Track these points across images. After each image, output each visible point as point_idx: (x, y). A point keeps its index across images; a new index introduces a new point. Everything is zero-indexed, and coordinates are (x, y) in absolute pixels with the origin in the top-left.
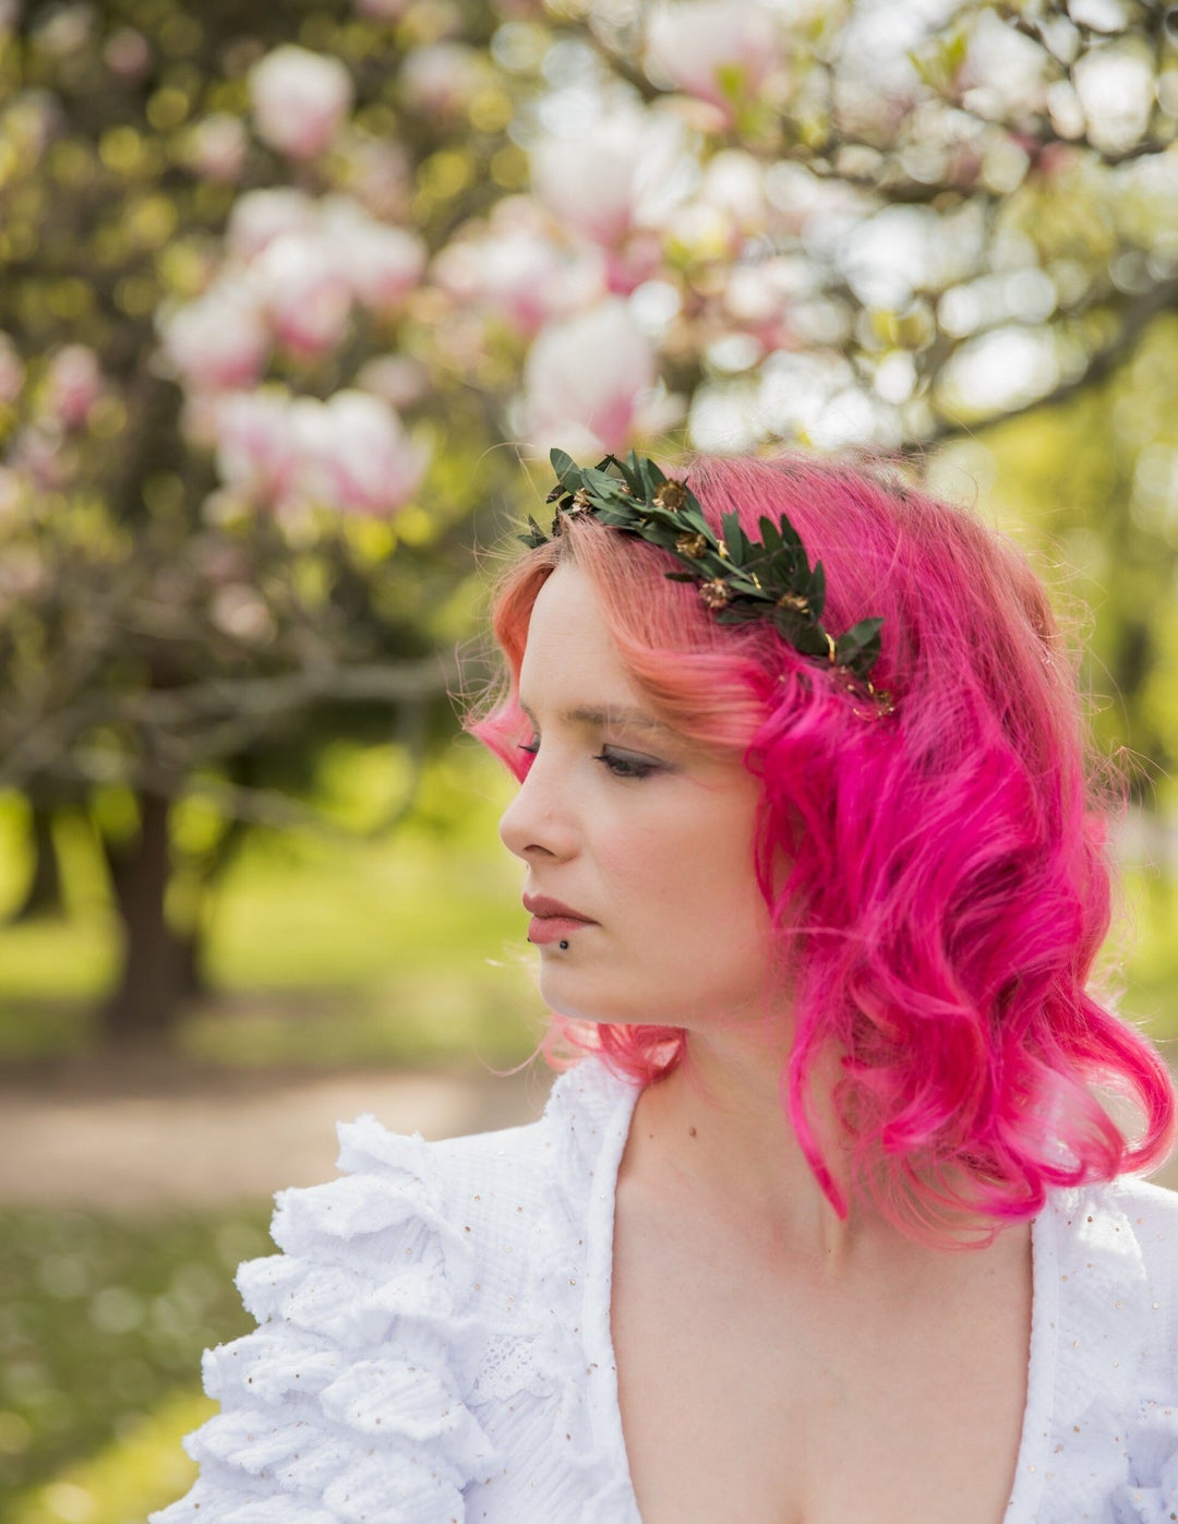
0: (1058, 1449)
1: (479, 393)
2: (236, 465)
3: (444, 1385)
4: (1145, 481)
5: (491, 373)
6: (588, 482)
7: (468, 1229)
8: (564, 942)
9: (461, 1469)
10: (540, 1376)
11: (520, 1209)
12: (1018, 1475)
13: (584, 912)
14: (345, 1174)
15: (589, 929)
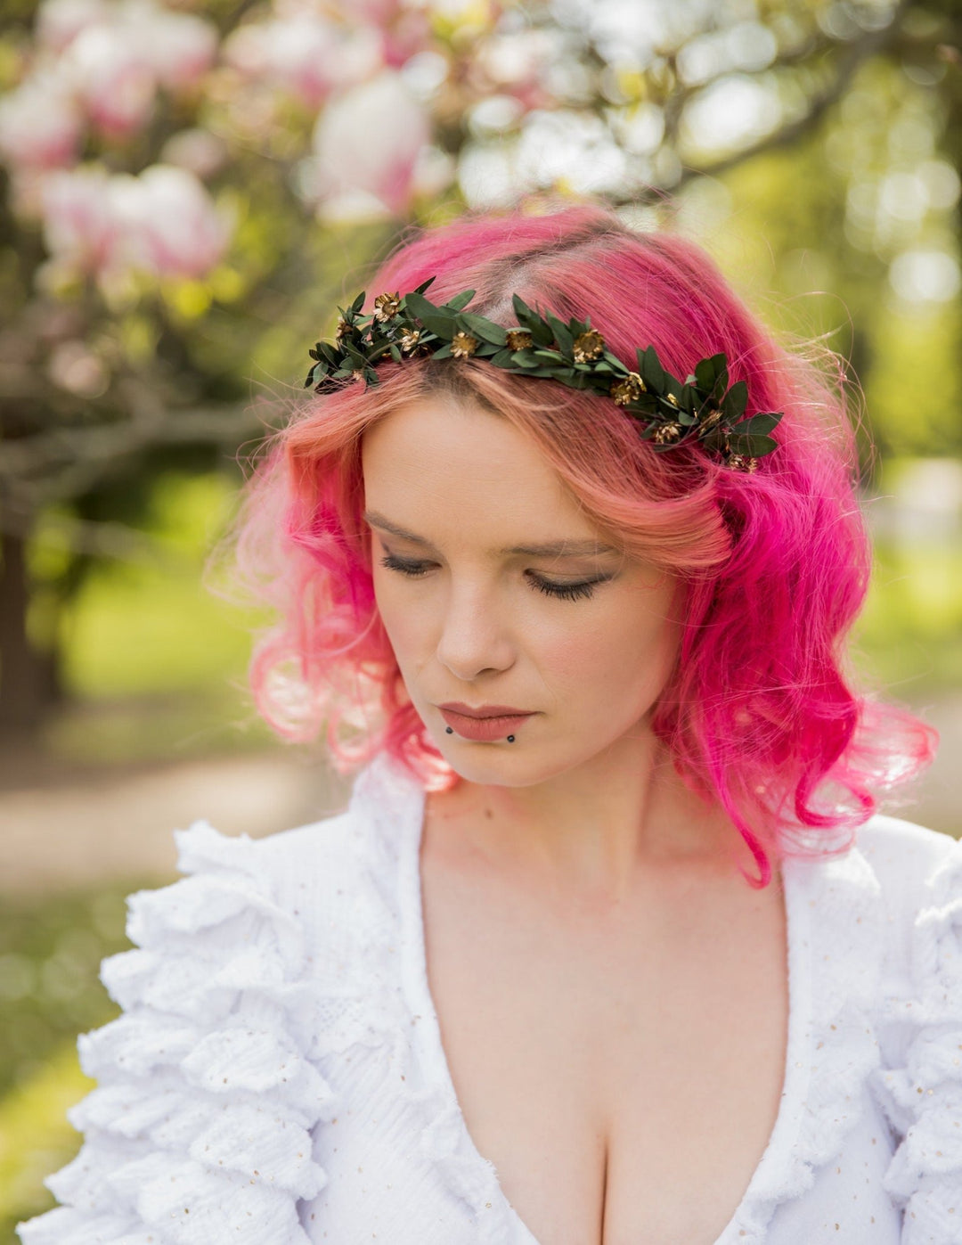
0: (820, 1046)
1: (274, 163)
2: (63, 238)
3: (281, 1043)
5: (286, 143)
6: (467, 327)
7: (296, 913)
8: (512, 736)
9: (305, 1112)
10: (371, 1030)
11: (340, 892)
12: (788, 1070)
13: (532, 709)
14: (186, 875)
15: (532, 720)
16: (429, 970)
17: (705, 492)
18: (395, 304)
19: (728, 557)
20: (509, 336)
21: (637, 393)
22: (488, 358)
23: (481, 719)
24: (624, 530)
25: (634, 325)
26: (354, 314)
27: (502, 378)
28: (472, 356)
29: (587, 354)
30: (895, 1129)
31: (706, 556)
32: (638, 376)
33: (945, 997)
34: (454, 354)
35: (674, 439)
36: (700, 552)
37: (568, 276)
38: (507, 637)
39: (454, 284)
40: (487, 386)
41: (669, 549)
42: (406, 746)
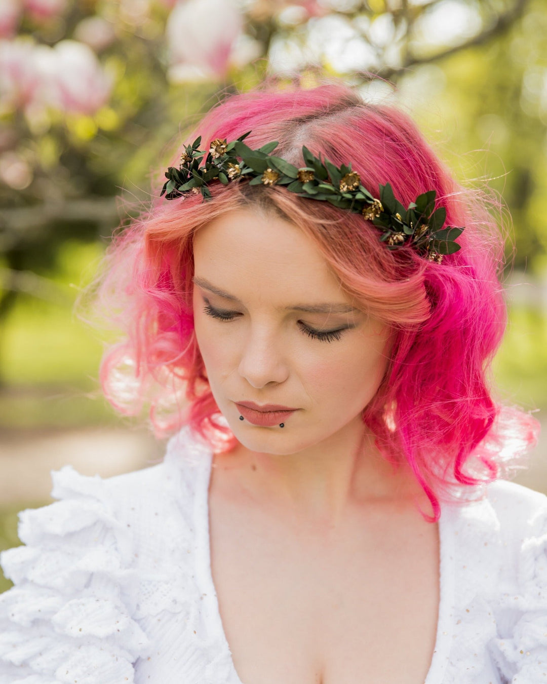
0: (458, 622)
1: (145, 41)
3: (116, 607)
4: (529, 86)
5: (150, 29)
6: (274, 166)
7: (129, 526)
8: (282, 424)
9: (130, 651)
10: (175, 601)
11: (156, 514)
12: (438, 637)
13: (297, 407)
14: (58, 500)
15: (295, 414)
16: (212, 565)
17: (418, 278)
18: (224, 146)
19: (429, 317)
20: (300, 173)
21: (379, 213)
22: (285, 186)
23: (264, 412)
24: (367, 299)
25: (376, 168)
26: (194, 150)
27: (294, 199)
28: (276, 184)
29: (349, 187)
30: (504, 676)
31: (416, 317)
32: (379, 201)
33: (539, 594)
34: (264, 182)
35: (400, 243)
36: (411, 314)
37: (335, 134)
38: (284, 362)
39: (261, 135)
40: (285, 204)
41: (393, 312)
42: (202, 424)
